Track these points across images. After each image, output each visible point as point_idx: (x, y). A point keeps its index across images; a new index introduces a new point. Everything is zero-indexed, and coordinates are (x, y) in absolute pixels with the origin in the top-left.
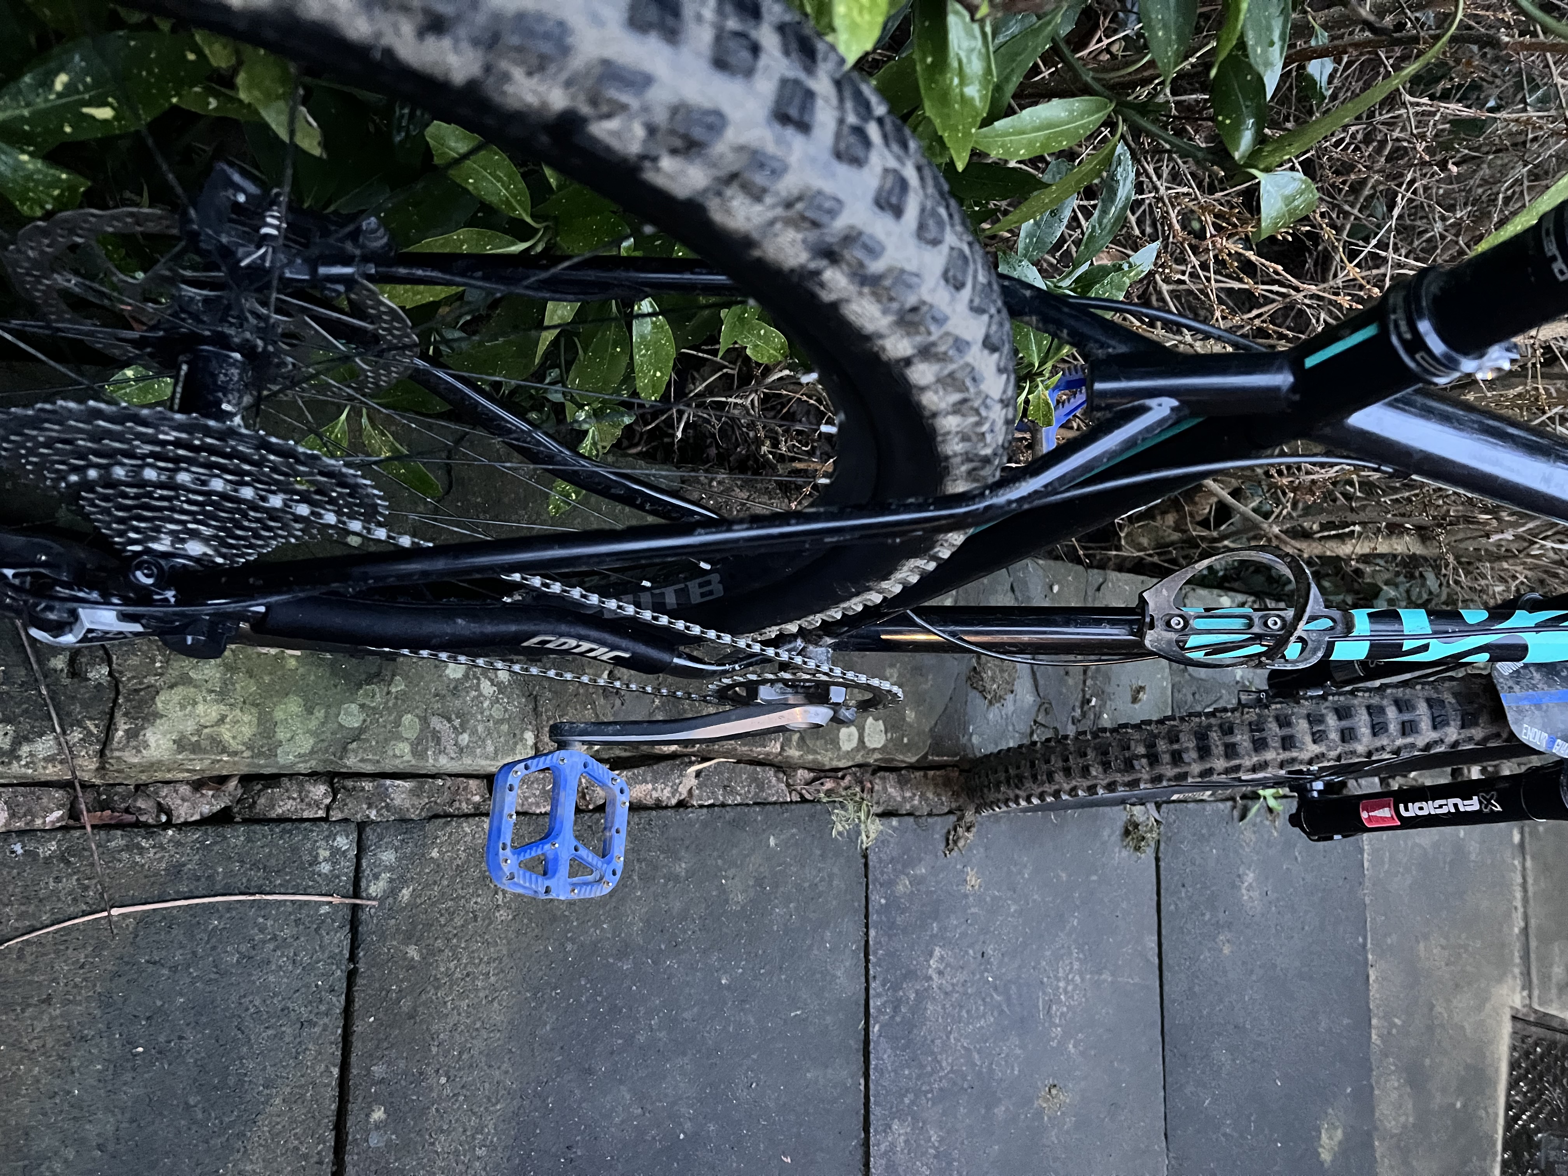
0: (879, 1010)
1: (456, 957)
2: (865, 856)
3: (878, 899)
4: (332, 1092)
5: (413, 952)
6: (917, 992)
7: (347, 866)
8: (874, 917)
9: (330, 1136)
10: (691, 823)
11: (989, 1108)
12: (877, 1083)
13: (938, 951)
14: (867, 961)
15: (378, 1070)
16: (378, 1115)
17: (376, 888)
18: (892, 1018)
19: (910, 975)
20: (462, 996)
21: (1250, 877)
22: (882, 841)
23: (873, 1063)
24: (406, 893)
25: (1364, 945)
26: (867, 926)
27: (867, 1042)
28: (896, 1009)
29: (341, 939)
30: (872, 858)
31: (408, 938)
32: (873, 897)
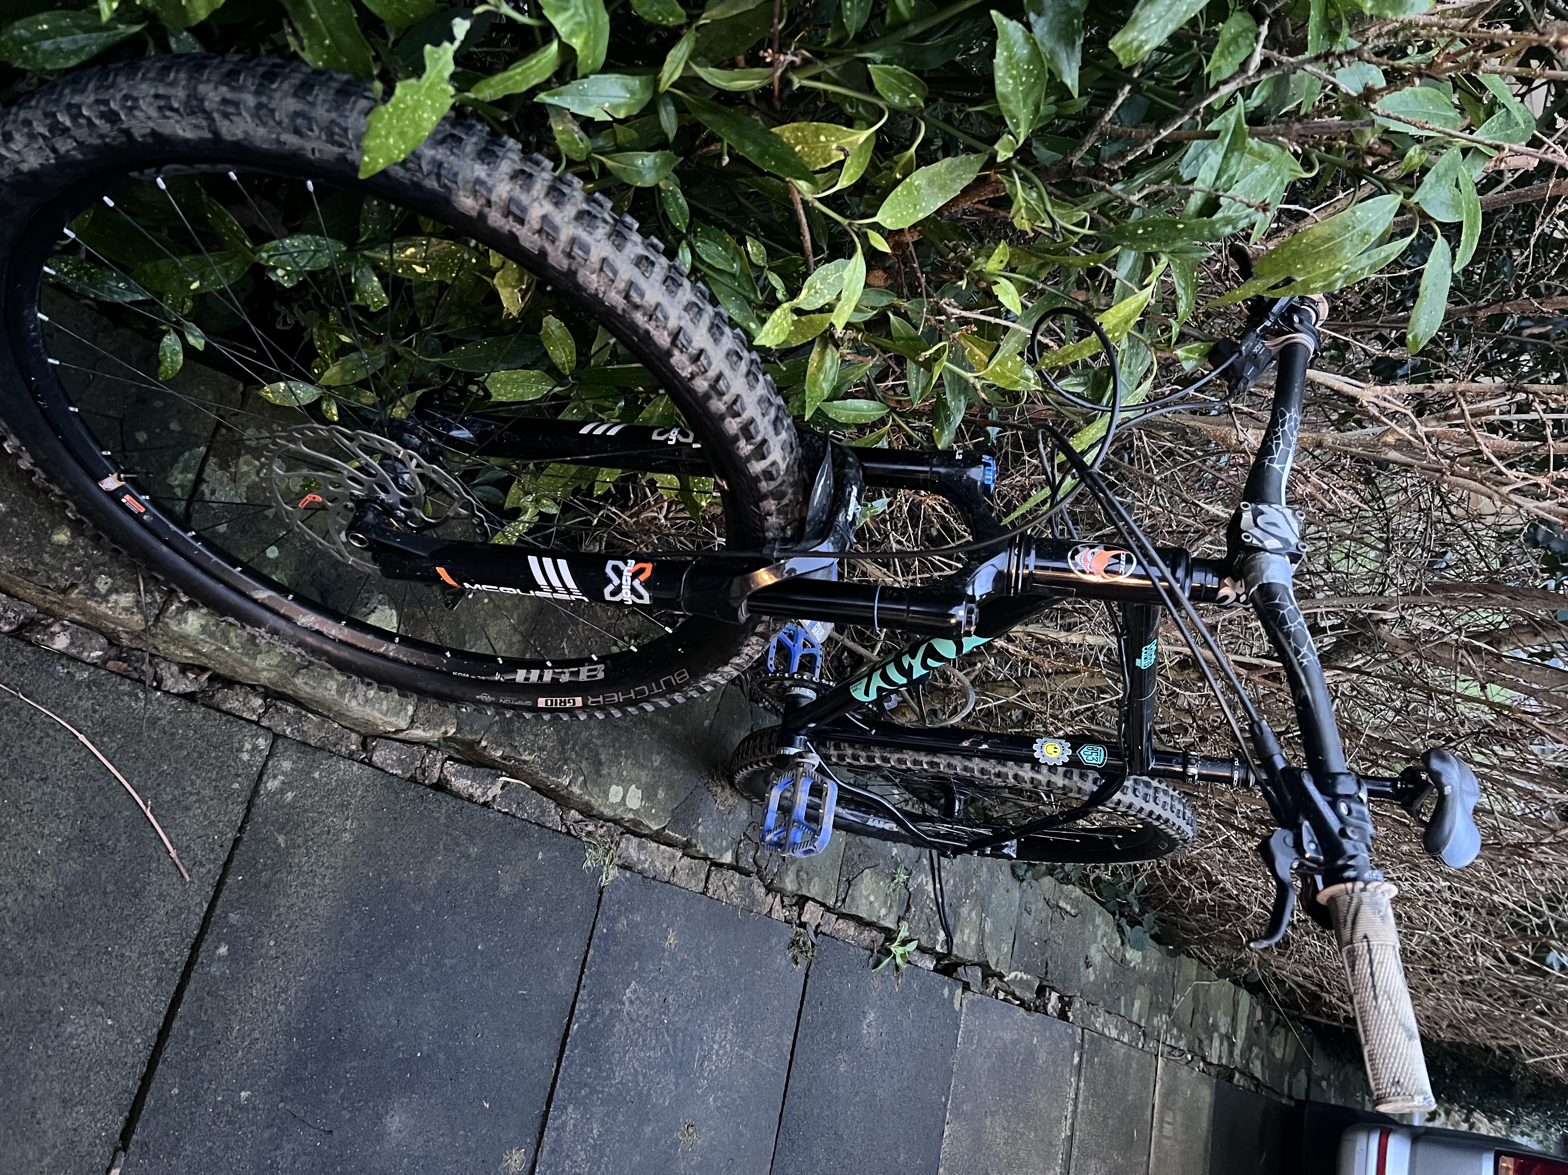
0: (581, 1012)
1: (308, 855)
2: (601, 893)
3: (602, 928)
4: (197, 921)
5: (281, 839)
6: (611, 1010)
7: (259, 760)
8: (595, 941)
9: (187, 953)
10: (489, 820)
11: (640, 1124)
12: (565, 1071)
13: (633, 984)
14: (582, 972)
15: (233, 917)
16: (223, 950)
17: (272, 785)
18: (589, 1023)
19: (609, 995)
20: (304, 885)
21: (871, 1016)
22: (615, 885)
23: (567, 1053)
24: (290, 795)
25: (945, 1105)
26: (589, 946)
27: (566, 1035)
28: (593, 1017)
29: (238, 811)
30: (606, 896)
31: (281, 829)
32: (599, 925)
